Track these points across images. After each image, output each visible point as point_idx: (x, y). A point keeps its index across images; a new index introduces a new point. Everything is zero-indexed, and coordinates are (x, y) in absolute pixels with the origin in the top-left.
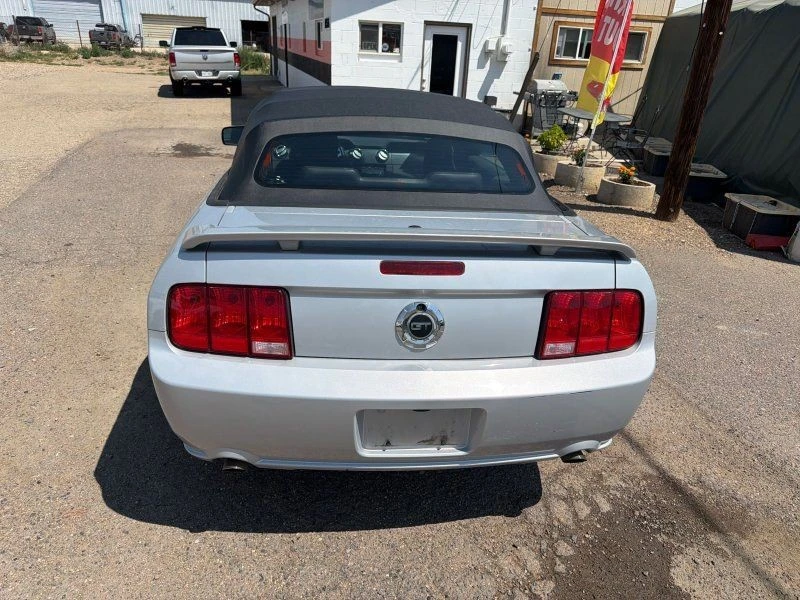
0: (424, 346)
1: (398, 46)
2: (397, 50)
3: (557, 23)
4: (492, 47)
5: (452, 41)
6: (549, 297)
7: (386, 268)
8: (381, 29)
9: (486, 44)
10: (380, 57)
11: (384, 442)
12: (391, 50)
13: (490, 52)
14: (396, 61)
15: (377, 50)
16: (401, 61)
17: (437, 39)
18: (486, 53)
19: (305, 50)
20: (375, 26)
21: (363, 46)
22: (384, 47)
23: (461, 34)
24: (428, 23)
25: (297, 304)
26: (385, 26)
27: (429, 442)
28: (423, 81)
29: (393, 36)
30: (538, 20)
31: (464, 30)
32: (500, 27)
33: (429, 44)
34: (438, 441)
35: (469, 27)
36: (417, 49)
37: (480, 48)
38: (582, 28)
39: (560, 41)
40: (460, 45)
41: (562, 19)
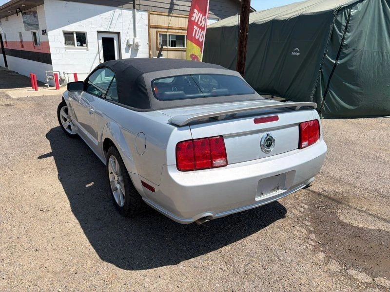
0: (270, 150)
1: (85, 43)
2: (85, 45)
3: (157, 32)
4: (131, 42)
5: (111, 40)
6: (300, 125)
7: (256, 121)
8: (75, 35)
9: (128, 41)
10: (76, 49)
11: (260, 194)
12: (82, 45)
13: (131, 45)
14: (85, 51)
15: (74, 45)
16: (88, 51)
17: (104, 40)
18: (129, 46)
19: (23, 47)
20: (72, 33)
21: (67, 44)
22: (78, 44)
23: (115, 37)
24: (98, 32)
25: (227, 142)
26: (77, 33)
27: (273, 190)
28: (100, 59)
29: (82, 39)
30: (149, 30)
31: (117, 35)
32: (133, 34)
33: (101, 42)
34: (276, 188)
35: (118, 34)
36: (95, 44)
37: (126, 43)
38: (168, 34)
39: (160, 40)
40: (115, 42)
41: (159, 30)
